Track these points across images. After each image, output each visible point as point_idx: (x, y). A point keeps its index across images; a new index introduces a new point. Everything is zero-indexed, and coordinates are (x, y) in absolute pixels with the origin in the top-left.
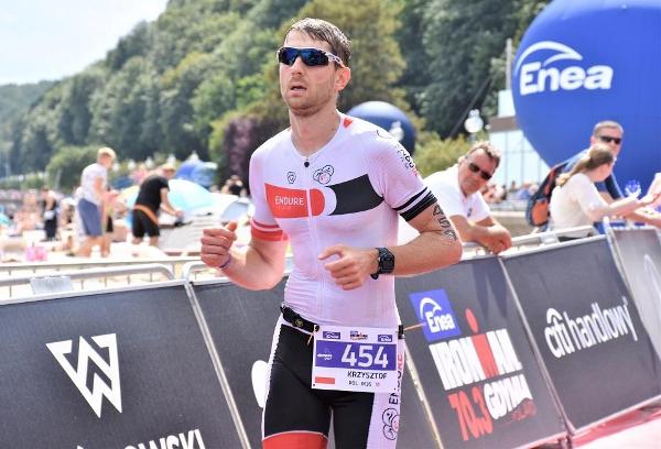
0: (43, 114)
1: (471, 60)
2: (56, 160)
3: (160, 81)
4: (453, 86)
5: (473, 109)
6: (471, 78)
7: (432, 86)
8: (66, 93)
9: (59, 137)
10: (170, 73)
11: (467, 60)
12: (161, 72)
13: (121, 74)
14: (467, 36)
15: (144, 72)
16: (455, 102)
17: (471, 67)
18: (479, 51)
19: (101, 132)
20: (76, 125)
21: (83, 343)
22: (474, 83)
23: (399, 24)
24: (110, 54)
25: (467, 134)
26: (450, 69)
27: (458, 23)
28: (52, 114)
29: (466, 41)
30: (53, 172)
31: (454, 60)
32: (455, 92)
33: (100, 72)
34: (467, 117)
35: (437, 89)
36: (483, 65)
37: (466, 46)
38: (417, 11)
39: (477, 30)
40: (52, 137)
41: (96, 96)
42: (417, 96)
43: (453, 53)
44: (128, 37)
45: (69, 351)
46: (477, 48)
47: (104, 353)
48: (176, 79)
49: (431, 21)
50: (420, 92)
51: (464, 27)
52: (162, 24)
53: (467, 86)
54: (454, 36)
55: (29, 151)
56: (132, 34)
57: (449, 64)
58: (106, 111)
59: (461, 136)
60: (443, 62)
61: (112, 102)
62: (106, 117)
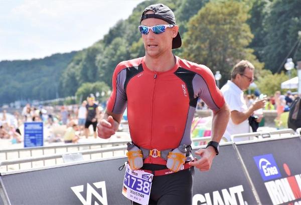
0: (73, 67)
1: (288, 33)
2: (80, 90)
3: (130, 49)
4: (279, 46)
5: (289, 58)
6: (288, 42)
7: (267, 47)
8: (84, 56)
9: (81, 79)
10: (135, 45)
11: (286, 32)
12: (131, 44)
13: (111, 46)
14: (285, 20)
15: (121, 45)
16: (279, 54)
17: (288, 36)
18: (292, 28)
19: (102, 75)
20: (90, 73)
21: (89, 186)
22: (289, 44)
23: (250, 16)
24: (105, 37)
25: (286, 71)
26: (277, 38)
27: (281, 14)
28: (77, 67)
29: (284, 23)
30: (79, 96)
31: (279, 33)
32: (279, 49)
33: (101, 46)
34: (286, 62)
35: (270, 48)
36: (294, 35)
37: (285, 26)
38: (259, 9)
39: (291, 17)
40: (78, 78)
41: (99, 57)
42: (259, 52)
43: (278, 29)
44: (114, 28)
45: (82, 190)
46: (290, 26)
47: (99, 191)
48: (138, 48)
49: (266, 13)
50: (261, 50)
51: (284, 16)
52: (130, 21)
53: (285, 46)
54: (279, 21)
55: (67, 86)
56: (116, 26)
57: (276, 35)
58: (104, 65)
59: (283, 72)
60: (273, 35)
61: (106, 60)
62: (103, 68)
